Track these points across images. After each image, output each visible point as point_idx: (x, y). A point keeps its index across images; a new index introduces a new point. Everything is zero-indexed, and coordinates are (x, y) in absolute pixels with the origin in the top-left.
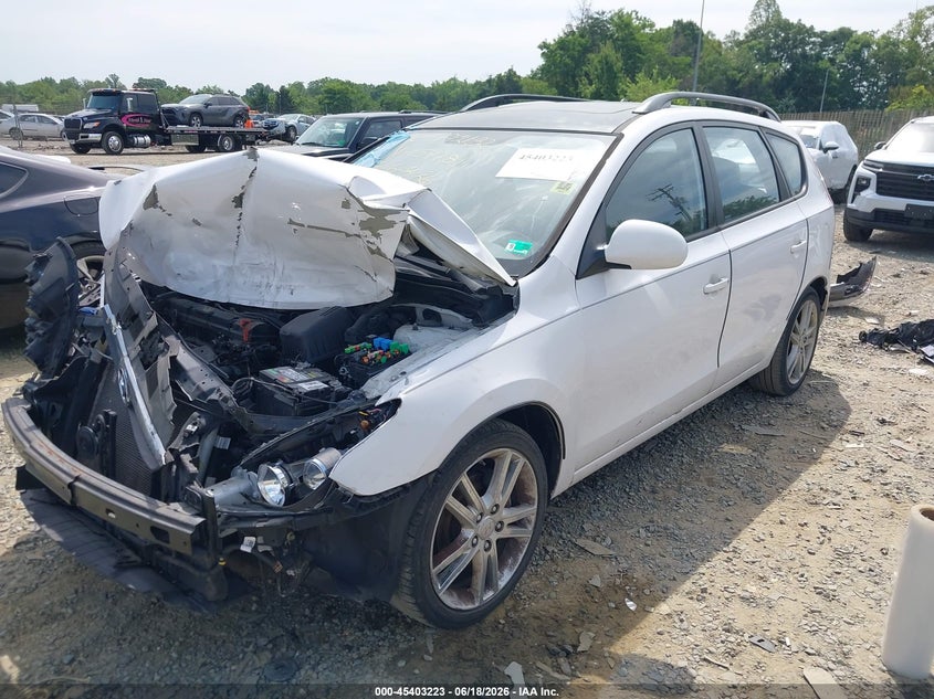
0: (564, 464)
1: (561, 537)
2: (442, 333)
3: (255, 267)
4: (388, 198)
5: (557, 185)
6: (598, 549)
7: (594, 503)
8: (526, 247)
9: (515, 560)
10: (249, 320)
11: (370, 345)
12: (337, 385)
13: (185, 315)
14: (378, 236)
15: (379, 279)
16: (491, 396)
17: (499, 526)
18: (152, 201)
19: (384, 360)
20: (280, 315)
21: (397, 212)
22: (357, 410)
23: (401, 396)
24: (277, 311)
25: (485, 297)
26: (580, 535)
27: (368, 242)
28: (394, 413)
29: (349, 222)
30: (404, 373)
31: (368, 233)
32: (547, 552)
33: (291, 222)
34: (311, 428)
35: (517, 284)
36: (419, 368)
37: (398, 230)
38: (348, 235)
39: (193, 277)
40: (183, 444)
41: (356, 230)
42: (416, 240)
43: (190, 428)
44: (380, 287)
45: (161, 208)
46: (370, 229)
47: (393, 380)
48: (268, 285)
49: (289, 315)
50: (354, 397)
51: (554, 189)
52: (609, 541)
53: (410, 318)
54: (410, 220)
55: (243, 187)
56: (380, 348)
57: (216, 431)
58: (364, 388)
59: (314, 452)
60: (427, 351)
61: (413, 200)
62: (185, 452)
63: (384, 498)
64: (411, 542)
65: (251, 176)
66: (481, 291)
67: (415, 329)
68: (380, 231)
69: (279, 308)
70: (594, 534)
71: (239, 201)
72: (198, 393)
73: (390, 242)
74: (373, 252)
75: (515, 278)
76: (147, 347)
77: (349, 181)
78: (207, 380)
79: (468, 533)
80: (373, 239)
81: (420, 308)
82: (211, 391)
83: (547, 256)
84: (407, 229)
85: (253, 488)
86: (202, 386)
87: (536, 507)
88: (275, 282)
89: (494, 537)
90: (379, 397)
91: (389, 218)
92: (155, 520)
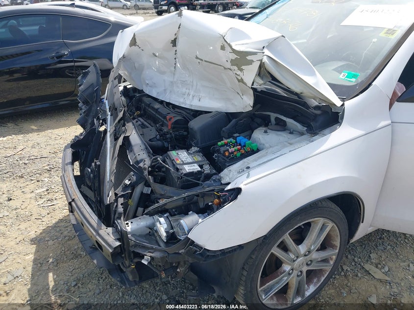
0: (361, 226)
1: (354, 260)
2: (283, 136)
3: (184, 83)
4: (253, 43)
5: (385, 31)
6: (378, 274)
7: (380, 238)
8: (355, 76)
9: (319, 281)
10: (176, 115)
11: (234, 141)
12: (207, 169)
13: (147, 108)
14: (241, 70)
15: (245, 97)
16: (310, 189)
17: (309, 262)
18: (133, 42)
19: (238, 155)
20: (192, 113)
21: (255, 54)
22: (213, 190)
23: (242, 186)
24: (192, 110)
25: (318, 112)
26: (367, 261)
27: (236, 74)
28: (235, 198)
29: (225, 60)
30: (248, 168)
31: (236, 68)
32: (343, 270)
33: (197, 58)
34: (184, 198)
35: (343, 105)
36: (260, 164)
37: (255, 67)
38: (225, 68)
39: (154, 86)
40: (122, 191)
41: (228, 65)
42: (269, 73)
43: (127, 182)
44: (245, 103)
45: (138, 46)
46: (237, 65)
47: (241, 172)
48: (189, 94)
49: (197, 113)
50: (214, 180)
51: (382, 34)
52: (387, 269)
53: (265, 123)
54: (265, 60)
55: (175, 34)
56: (240, 145)
57: (143, 183)
58: (222, 174)
59: (186, 213)
60: (270, 150)
61: (270, 44)
62: (122, 196)
63: (223, 252)
64: (245, 273)
65: (179, 28)
66: (317, 108)
67: (266, 132)
68: (243, 67)
69: (193, 108)
70: (377, 261)
71: (174, 43)
72: (135, 161)
73: (250, 75)
74: (239, 81)
75: (343, 100)
76: (117, 128)
77: (225, 31)
78: (141, 153)
79: (286, 268)
80: (239, 72)
81: (273, 116)
82: (141, 160)
83: (370, 85)
84: (262, 66)
85: (154, 225)
86: (138, 157)
87: (337, 251)
88: (192, 93)
89: (305, 269)
90: (229, 183)
91: (249, 58)
92: (97, 237)
